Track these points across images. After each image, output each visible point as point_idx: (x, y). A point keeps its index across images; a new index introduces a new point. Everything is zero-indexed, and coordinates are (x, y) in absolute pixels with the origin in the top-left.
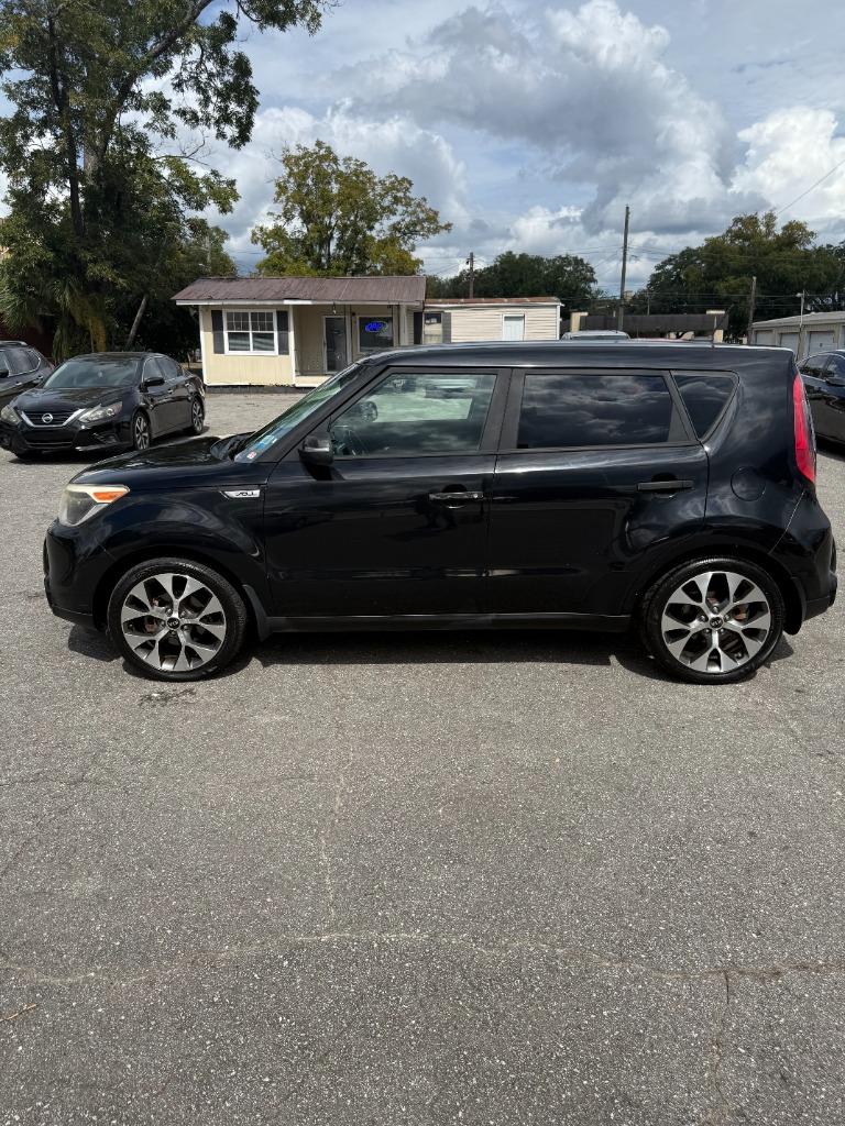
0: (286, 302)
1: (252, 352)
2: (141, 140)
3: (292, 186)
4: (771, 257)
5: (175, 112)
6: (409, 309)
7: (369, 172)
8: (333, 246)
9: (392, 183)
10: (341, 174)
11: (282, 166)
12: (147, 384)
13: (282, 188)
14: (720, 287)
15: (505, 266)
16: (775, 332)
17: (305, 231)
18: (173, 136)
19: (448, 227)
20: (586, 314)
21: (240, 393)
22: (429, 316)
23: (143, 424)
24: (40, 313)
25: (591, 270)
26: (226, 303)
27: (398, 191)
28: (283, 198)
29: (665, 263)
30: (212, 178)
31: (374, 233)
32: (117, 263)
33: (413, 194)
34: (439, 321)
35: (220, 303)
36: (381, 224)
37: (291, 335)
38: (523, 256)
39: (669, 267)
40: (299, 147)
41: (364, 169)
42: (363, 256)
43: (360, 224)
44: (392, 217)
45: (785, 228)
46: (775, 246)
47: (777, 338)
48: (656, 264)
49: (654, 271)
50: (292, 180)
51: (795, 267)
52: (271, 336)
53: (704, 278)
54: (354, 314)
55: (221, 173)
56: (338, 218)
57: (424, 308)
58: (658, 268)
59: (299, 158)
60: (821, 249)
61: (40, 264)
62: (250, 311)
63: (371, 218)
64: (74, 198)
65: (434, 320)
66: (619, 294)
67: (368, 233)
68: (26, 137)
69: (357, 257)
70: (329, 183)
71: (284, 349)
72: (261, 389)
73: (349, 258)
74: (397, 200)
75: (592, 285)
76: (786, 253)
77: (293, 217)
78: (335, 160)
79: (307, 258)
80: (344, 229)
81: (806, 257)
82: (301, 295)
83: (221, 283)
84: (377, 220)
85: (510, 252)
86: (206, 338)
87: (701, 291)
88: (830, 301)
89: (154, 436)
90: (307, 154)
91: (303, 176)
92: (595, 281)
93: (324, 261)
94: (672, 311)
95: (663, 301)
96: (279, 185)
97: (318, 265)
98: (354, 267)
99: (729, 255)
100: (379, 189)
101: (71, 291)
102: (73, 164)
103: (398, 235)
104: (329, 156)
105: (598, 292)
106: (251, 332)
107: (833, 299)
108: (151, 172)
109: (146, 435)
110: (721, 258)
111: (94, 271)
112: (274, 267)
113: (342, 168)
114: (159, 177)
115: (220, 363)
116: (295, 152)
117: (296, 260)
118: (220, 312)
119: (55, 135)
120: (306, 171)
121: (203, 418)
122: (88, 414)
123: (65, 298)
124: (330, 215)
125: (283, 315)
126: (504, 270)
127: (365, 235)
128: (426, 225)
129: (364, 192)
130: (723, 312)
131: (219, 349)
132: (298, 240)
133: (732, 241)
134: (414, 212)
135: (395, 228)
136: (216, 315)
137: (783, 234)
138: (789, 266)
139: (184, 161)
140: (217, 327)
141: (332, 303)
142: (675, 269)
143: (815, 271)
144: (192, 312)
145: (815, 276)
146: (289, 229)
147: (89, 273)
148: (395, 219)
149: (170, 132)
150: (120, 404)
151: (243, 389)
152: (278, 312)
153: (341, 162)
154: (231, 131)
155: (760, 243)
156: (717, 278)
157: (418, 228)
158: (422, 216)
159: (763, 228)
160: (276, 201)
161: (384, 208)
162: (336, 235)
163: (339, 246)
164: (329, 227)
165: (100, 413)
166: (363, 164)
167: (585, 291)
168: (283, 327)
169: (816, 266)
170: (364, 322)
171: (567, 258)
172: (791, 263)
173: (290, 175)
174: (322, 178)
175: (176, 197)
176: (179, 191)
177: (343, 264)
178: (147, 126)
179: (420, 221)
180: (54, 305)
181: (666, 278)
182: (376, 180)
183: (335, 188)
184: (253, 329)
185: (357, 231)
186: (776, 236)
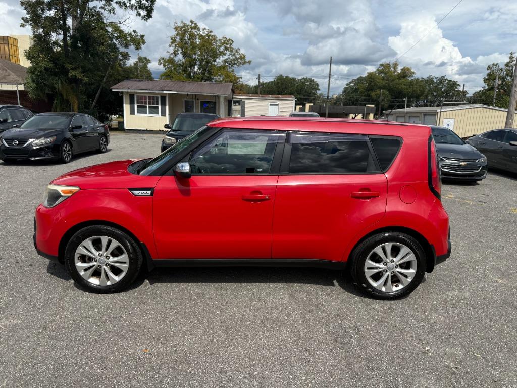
0: (165, 92)
1: (148, 114)
2: (99, 14)
3: (178, 40)
4: (395, 82)
5: (116, 2)
6: (225, 98)
7: (214, 36)
8: (196, 68)
9: (224, 41)
10: (201, 36)
11: (174, 30)
12: (73, 128)
13: (173, 41)
14: (373, 94)
15: (279, 81)
16: (395, 115)
17: (184, 60)
18: (114, 13)
19: (250, 62)
20: (312, 104)
21: (142, 133)
22: (235, 102)
23: (68, 147)
24: (47, 92)
25: (318, 85)
26: (136, 91)
27: (227, 44)
28: (174, 45)
29: (351, 83)
30: (133, 34)
31: (215, 63)
32: (85, 70)
33: (234, 46)
34: (239, 104)
35: (133, 91)
36: (219, 59)
37: (167, 107)
38: (287, 77)
39: (352, 85)
40: (182, 22)
41: (212, 34)
42: (210, 73)
43: (209, 59)
44: (224, 56)
45: (402, 70)
46: (397, 77)
47: (395, 118)
48: (346, 83)
49: (345, 86)
50: (178, 37)
51: (405, 87)
52: (157, 107)
53: (366, 90)
54: (198, 99)
55: (137, 31)
56: (199, 55)
57: (233, 98)
58: (347, 85)
59: (182, 27)
60: (418, 79)
61: (46, 69)
62: (147, 96)
63: (215, 56)
64: (65, 40)
65: (237, 104)
66: (327, 96)
67: (213, 63)
68: (43, 10)
69: (208, 74)
70: (196, 39)
71: (163, 114)
72: (152, 132)
73: (204, 74)
74: (226, 49)
75: (318, 91)
76: (402, 80)
77: (178, 54)
78: (199, 29)
79: (184, 73)
80: (202, 60)
81: (411, 83)
82: (172, 89)
83: (135, 82)
84: (217, 57)
85: (281, 75)
86: (126, 107)
87: (364, 96)
88: (422, 103)
89: (75, 154)
90: (185, 25)
91: (183, 35)
92: (319, 90)
93: (192, 74)
94: (353, 104)
95: (349, 100)
96: (172, 39)
97: (189, 76)
98: (206, 78)
99: (377, 80)
100: (218, 43)
101: (62, 83)
102: (65, 23)
103: (227, 64)
104: (196, 27)
105: (321, 95)
106: (148, 105)
107: (424, 102)
108: (103, 29)
109: (70, 152)
110: (374, 82)
111: (72, 73)
112: (167, 76)
113: (201, 33)
114: (107, 31)
115: (132, 119)
116: (180, 24)
117: (179, 73)
118: (134, 95)
119: (56, 9)
120: (185, 33)
121: (107, 145)
122: (37, 141)
123: (58, 86)
124: (195, 54)
125: (163, 98)
126: (278, 83)
127: (212, 63)
128: (239, 60)
129: (211, 44)
130: (373, 106)
131: (132, 112)
132: (180, 65)
133: (379, 74)
134: (234, 55)
135: (225, 61)
136: (132, 97)
137: (401, 72)
138: (404, 87)
139: (119, 25)
140: (132, 102)
141: (186, 93)
142: (355, 85)
143: (414, 89)
144: (120, 95)
145: (414, 91)
146: (176, 59)
147: (70, 74)
148: (225, 57)
149: (112, 11)
150: (55, 137)
151: (143, 132)
152: (161, 97)
153: (201, 30)
154: (143, 13)
155: (391, 76)
156: (372, 90)
157: (236, 62)
158: (238, 56)
159: (392, 69)
160: (170, 46)
161: (220, 52)
162: (198, 63)
163: (199, 68)
164: (195, 59)
165: (43, 141)
166: (211, 32)
167: (314, 94)
168: (163, 104)
169: (415, 86)
170: (203, 103)
171: (307, 79)
172: (404, 85)
173: (177, 35)
174: (192, 36)
175: (114, 41)
176: (117, 38)
177: (200, 76)
178: (102, 8)
179: (237, 59)
180: (53, 88)
181: (351, 90)
182: (218, 39)
183: (198, 42)
184: (149, 104)
185: (208, 62)
186: (398, 73)
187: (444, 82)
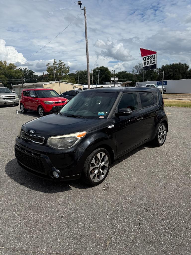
16: (19, 87)
45: (9, 65)
159: (4, 64)
186: (7, 66)
187: (27, 71)
